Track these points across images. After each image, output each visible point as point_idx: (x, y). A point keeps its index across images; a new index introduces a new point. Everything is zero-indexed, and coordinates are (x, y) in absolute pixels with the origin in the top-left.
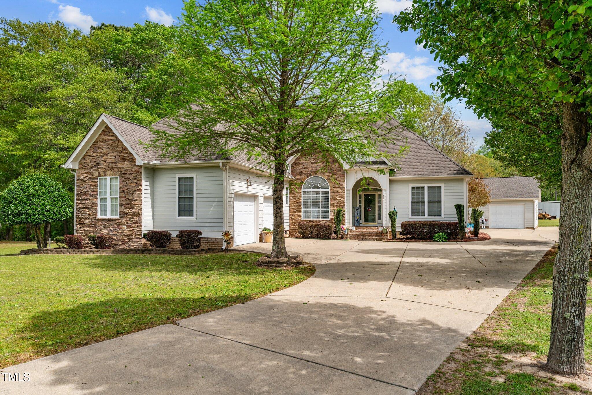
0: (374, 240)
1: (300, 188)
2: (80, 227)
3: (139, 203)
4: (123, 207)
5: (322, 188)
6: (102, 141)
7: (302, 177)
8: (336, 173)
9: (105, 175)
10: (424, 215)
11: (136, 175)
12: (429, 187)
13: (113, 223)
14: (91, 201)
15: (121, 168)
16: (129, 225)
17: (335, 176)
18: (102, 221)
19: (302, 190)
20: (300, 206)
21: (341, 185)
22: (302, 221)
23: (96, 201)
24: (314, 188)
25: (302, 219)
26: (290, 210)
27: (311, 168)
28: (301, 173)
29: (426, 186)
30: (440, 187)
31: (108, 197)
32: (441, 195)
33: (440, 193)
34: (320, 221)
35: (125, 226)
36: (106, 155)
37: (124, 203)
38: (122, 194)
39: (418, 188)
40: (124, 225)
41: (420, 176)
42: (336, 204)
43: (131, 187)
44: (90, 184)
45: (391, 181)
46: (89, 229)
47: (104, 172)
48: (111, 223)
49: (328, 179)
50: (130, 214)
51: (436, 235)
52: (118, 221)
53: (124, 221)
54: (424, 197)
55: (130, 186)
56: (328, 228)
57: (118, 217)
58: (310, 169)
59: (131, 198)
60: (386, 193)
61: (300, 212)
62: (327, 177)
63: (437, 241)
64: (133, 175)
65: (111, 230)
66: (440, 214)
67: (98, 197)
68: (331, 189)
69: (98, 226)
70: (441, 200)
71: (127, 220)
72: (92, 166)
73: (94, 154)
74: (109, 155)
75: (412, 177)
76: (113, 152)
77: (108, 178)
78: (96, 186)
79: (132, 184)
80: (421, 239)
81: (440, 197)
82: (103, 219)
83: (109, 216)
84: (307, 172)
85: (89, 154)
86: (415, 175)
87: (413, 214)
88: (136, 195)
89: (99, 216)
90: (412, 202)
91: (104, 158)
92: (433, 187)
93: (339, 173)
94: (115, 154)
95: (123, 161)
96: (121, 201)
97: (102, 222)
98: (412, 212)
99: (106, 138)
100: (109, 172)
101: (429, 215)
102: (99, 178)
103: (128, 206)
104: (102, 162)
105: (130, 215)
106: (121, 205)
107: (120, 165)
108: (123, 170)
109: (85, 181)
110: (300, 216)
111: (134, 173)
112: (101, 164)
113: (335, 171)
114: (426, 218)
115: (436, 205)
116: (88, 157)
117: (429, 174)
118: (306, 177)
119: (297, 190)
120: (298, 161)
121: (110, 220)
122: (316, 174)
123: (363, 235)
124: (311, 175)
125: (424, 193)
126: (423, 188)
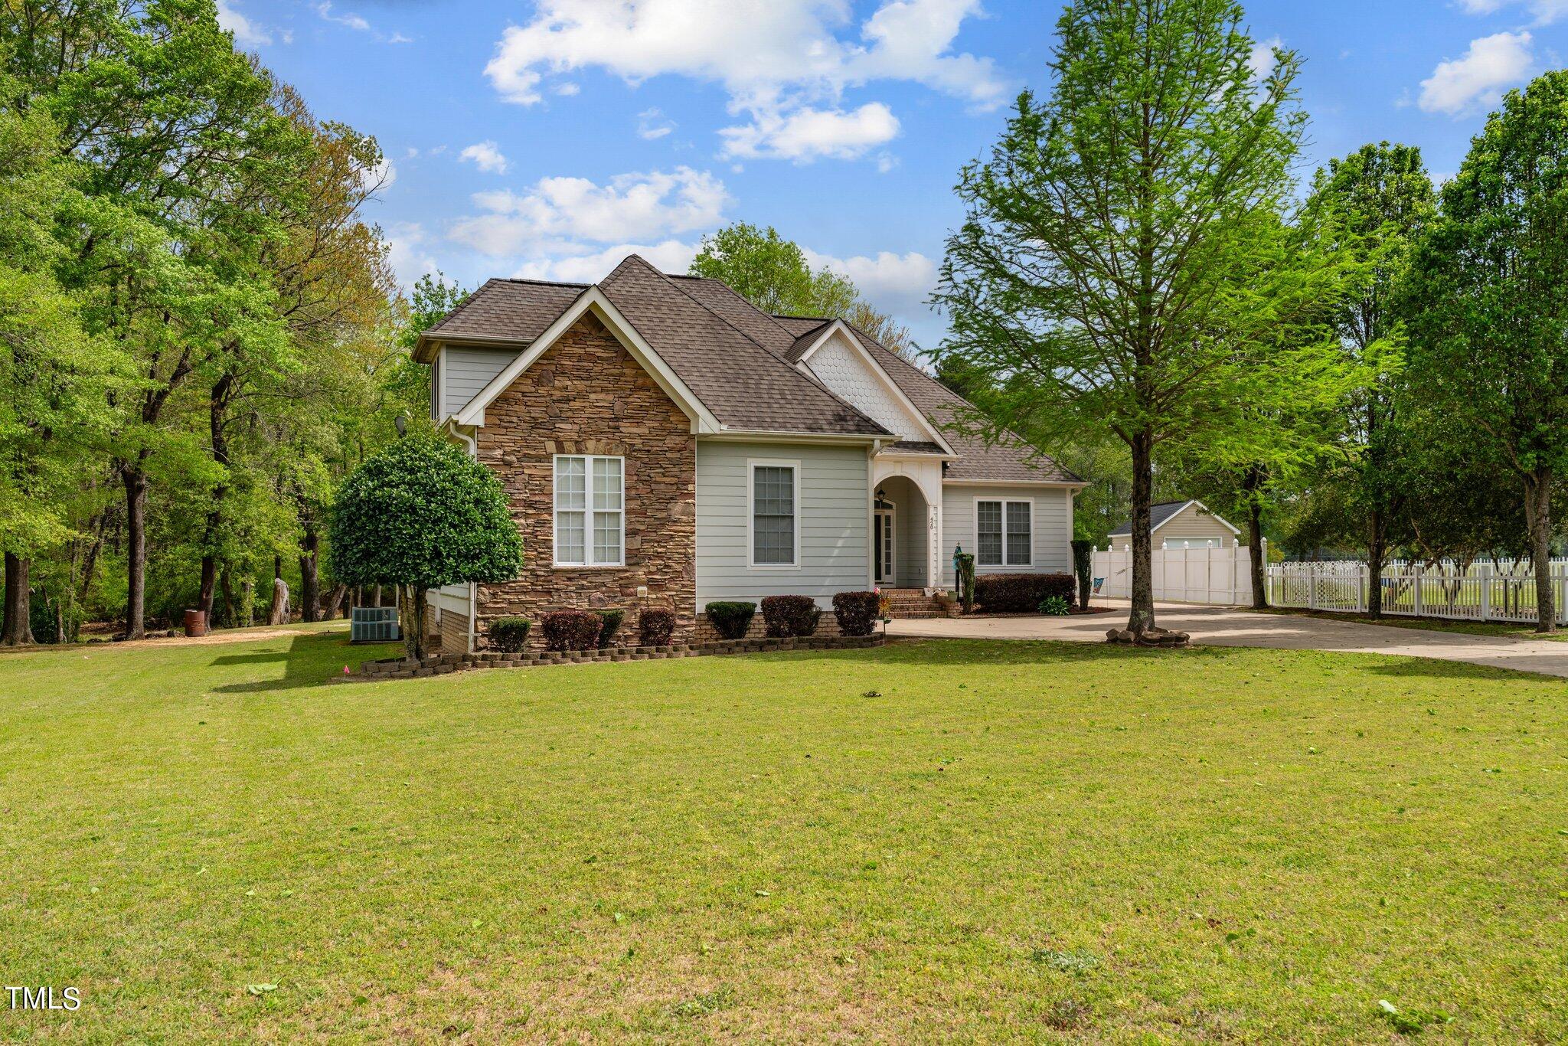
0: (923, 617)
2: (494, 595)
3: (688, 529)
4: (638, 538)
6: (570, 357)
9: (579, 451)
10: (1001, 563)
11: (678, 455)
12: (1008, 503)
13: (608, 580)
14: (530, 521)
15: (631, 436)
16: (654, 586)
18: (570, 575)
23: (550, 522)
29: (1004, 500)
30: (1028, 504)
31: (590, 509)
32: (1029, 520)
33: (1029, 516)
35: (645, 588)
36: (581, 395)
37: (642, 527)
38: (634, 505)
39: (990, 504)
40: (642, 584)
41: (1000, 480)
43: (662, 486)
44: (526, 471)
45: (945, 489)
46: (523, 598)
47: (576, 442)
48: (599, 580)
50: (659, 556)
52: (622, 575)
53: (641, 573)
54: (1000, 525)
55: (659, 483)
57: (622, 564)
59: (664, 515)
60: (936, 514)
64: (669, 455)
65: (600, 600)
66: (1027, 560)
67: (555, 510)
69: (557, 590)
70: (1029, 530)
71: (650, 573)
72: (535, 424)
73: (542, 391)
74: (593, 396)
75: (983, 480)
76: (603, 390)
77: (589, 459)
78: (548, 478)
79: (667, 480)
80: (1017, 611)
81: (1028, 526)
82: (573, 571)
83: (591, 563)
85: (524, 389)
87: (981, 559)
88: (677, 508)
89: (557, 564)
90: (979, 535)
91: (577, 404)
92: (1017, 504)
94: (610, 397)
95: (637, 419)
96: (629, 522)
97: (570, 579)
98: (978, 556)
99: (582, 351)
100: (591, 444)
101: (1009, 562)
102: (555, 457)
103: (653, 536)
104: (570, 414)
105: (661, 558)
106: (631, 533)
107: (626, 427)
108: (638, 442)
109: (509, 464)
111: (671, 450)
112: (565, 420)
114: (1005, 568)
115: (1021, 541)
116: (519, 395)
117: (1013, 477)
121: (597, 572)
125: (1000, 515)
126: (998, 504)
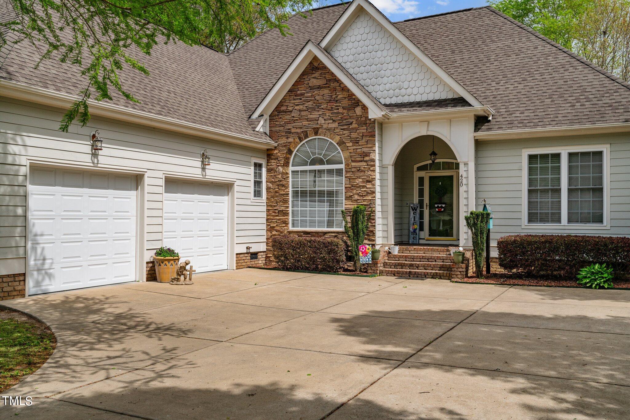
0: (434, 276)
1: (286, 164)
5: (329, 162)
7: (291, 140)
8: (356, 129)
10: (559, 221)
12: (571, 155)
17: (354, 135)
19: (291, 168)
20: (286, 201)
21: (367, 154)
22: (290, 232)
24: (313, 163)
25: (291, 228)
26: (268, 210)
27: (307, 120)
28: (289, 132)
29: (564, 151)
30: (600, 153)
32: (601, 172)
33: (601, 167)
34: (325, 233)
39: (544, 157)
41: (549, 128)
42: (356, 197)
45: (479, 144)
49: (341, 143)
51: (584, 272)
54: (559, 179)
56: (331, 248)
58: (305, 123)
60: (467, 172)
61: (287, 214)
62: (338, 138)
63: (585, 286)
66: (599, 219)
68: (347, 165)
70: (601, 183)
75: (528, 130)
80: (546, 278)
81: (601, 178)
84: (299, 131)
86: (536, 126)
87: (532, 218)
90: (529, 191)
92: (583, 154)
93: (363, 130)
98: (529, 214)
101: (569, 221)
110: (286, 223)
113: (354, 125)
114: (564, 228)
115: (589, 197)
117: (572, 122)
118: (297, 140)
119: (281, 169)
120: (283, 108)
122: (316, 133)
123: (411, 265)
124: (306, 136)
125: (559, 168)
126: (557, 156)
